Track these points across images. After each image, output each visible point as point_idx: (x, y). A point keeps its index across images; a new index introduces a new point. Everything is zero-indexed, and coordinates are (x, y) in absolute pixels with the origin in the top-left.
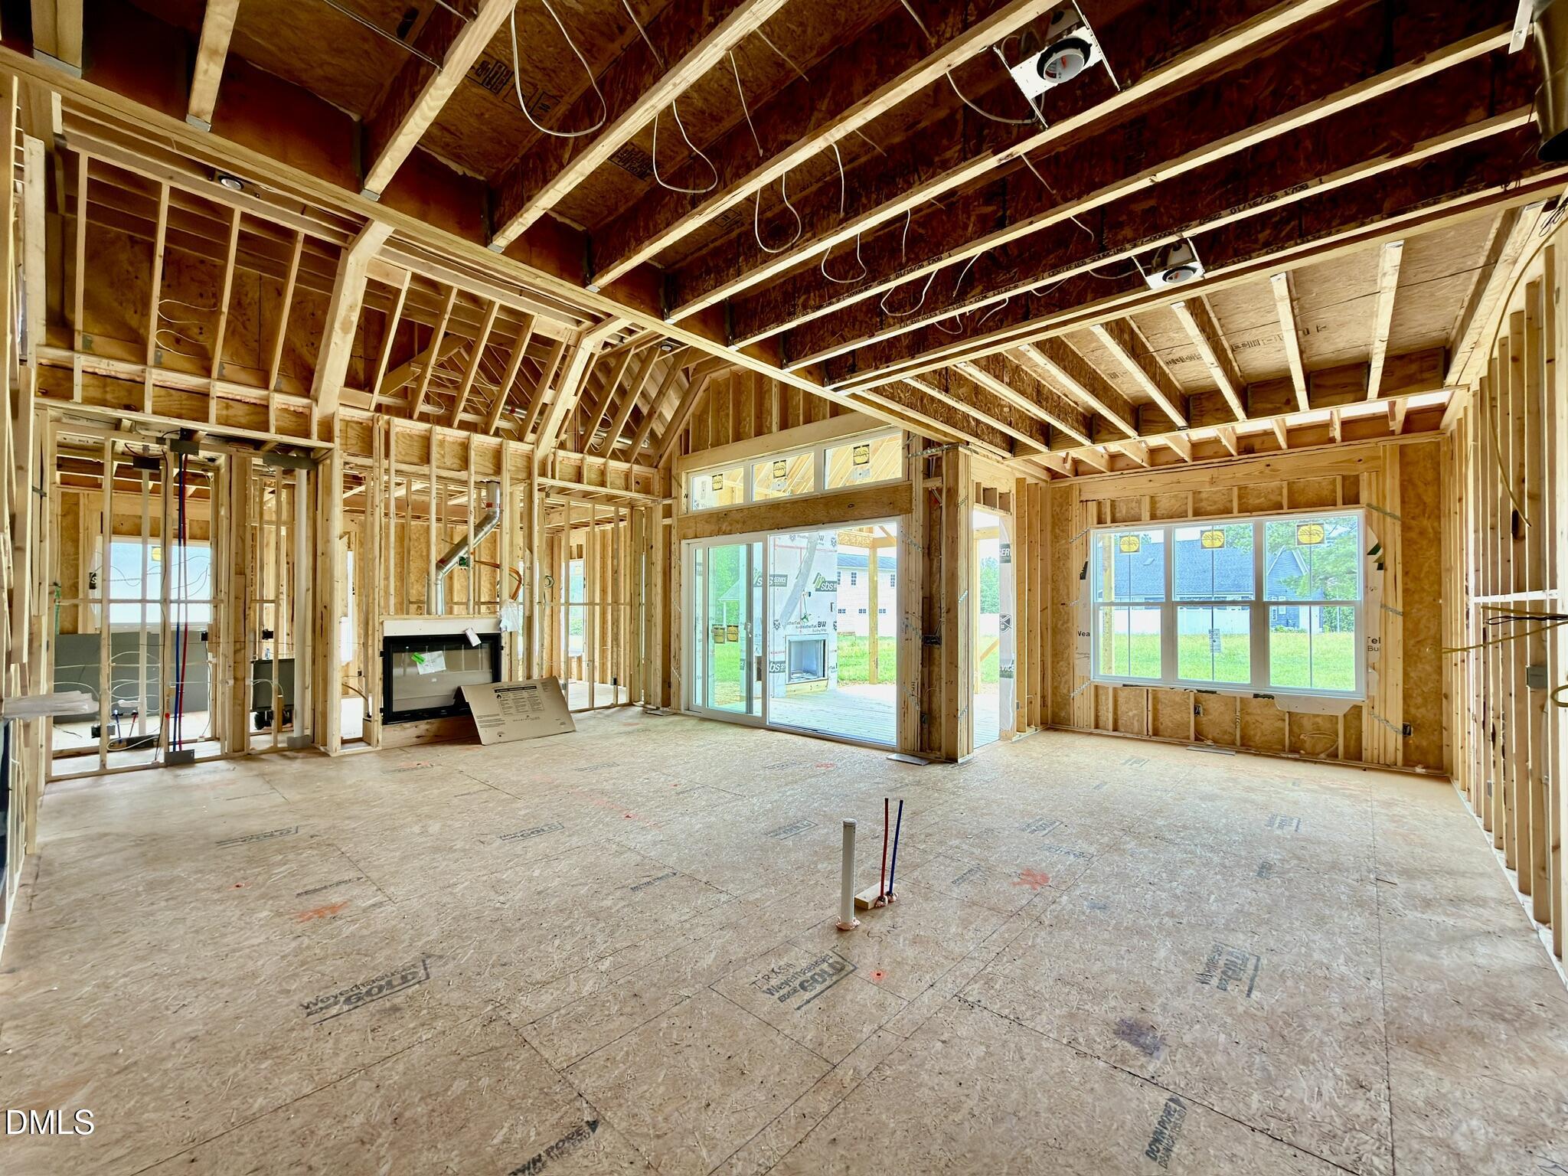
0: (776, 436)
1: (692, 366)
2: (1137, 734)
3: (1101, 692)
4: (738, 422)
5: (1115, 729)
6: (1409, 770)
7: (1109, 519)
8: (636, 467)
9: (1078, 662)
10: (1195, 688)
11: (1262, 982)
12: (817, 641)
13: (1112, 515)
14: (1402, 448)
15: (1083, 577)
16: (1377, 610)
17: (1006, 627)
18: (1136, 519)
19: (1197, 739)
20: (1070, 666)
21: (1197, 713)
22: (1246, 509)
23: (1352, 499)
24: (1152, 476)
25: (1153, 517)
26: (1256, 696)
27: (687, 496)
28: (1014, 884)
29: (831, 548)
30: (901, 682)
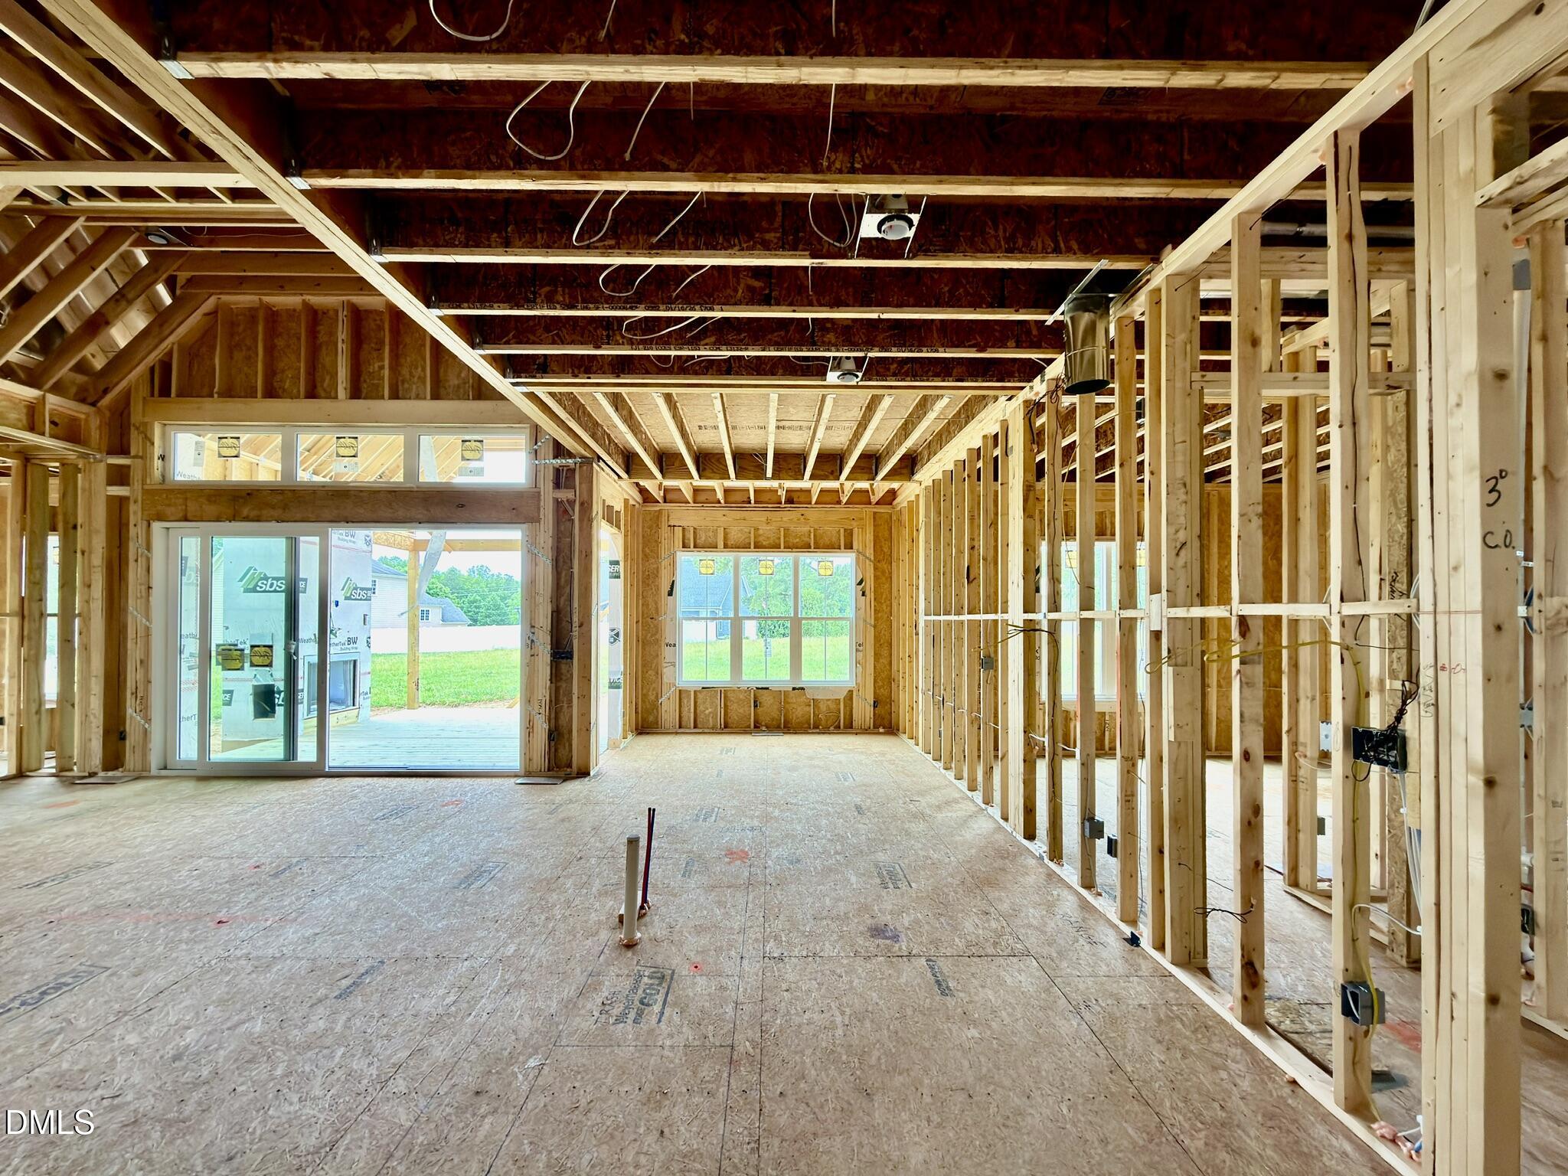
0: (344, 404)
1: (183, 276)
2: (713, 728)
3: (683, 695)
4: (271, 373)
5: (695, 727)
6: (876, 730)
7: (692, 545)
8: (52, 400)
9: (667, 672)
10: (754, 686)
11: (910, 877)
12: (345, 662)
13: (696, 542)
14: (875, 513)
15: (670, 594)
16: (861, 623)
17: (615, 640)
18: (713, 547)
19: (755, 727)
20: (658, 674)
21: (756, 706)
22: (790, 547)
23: (849, 546)
24: (725, 511)
25: (726, 546)
26: (794, 689)
27: (163, 458)
28: (729, 863)
29: (365, 547)
30: (528, 700)
